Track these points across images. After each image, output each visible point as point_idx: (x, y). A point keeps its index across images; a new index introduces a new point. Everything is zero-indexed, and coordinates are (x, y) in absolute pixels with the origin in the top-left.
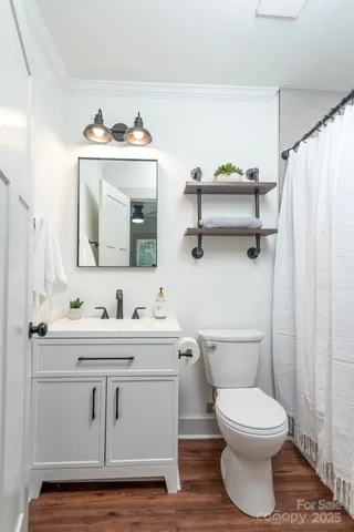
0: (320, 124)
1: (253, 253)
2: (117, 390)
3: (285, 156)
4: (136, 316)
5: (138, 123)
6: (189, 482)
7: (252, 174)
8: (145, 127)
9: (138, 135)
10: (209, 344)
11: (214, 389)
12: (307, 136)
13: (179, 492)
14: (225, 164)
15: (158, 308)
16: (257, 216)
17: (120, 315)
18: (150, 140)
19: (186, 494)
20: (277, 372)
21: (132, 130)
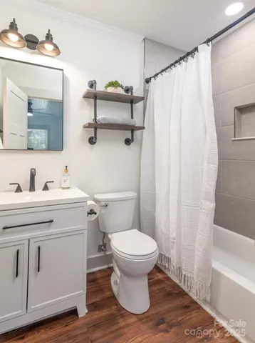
0: (172, 65)
1: (128, 142)
2: (39, 248)
3: (148, 81)
4: (46, 188)
5: (49, 37)
6: (92, 304)
7: (128, 90)
8: (54, 41)
9: (49, 47)
10: (103, 204)
11: (105, 234)
12: (163, 71)
13: (87, 314)
14: (114, 81)
15: (65, 181)
16: (132, 118)
17: (32, 188)
18: (59, 53)
19: (92, 314)
20: (142, 217)
21: (43, 43)
